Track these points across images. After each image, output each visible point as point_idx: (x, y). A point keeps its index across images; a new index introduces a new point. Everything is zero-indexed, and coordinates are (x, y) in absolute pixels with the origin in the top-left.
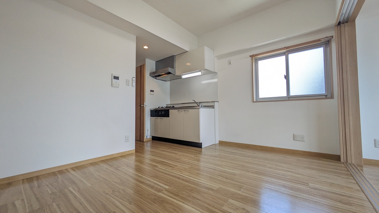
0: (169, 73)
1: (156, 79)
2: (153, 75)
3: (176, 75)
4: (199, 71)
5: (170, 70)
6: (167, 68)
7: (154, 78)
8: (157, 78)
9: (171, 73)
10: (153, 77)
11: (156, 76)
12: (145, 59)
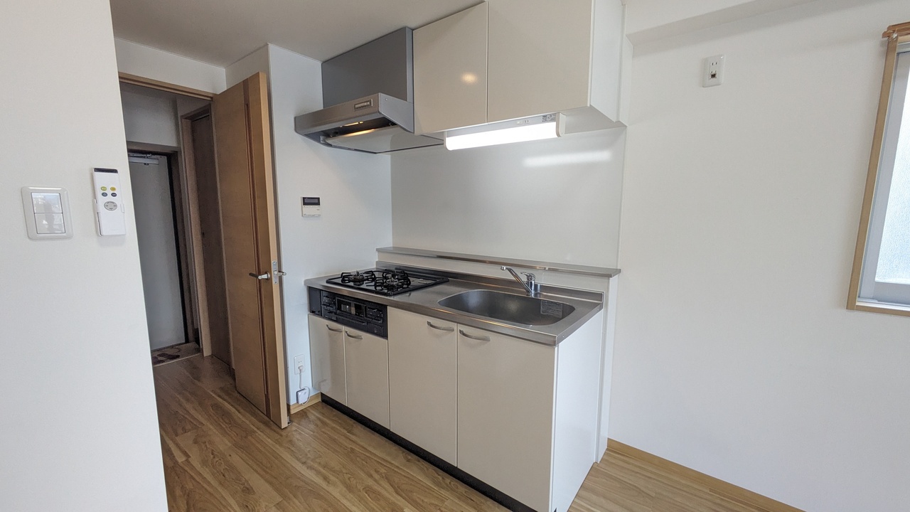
0: (385, 123)
1: (330, 145)
2: (316, 126)
3: (417, 132)
4: (545, 119)
5: (386, 105)
6: (371, 98)
7: (319, 141)
8: (330, 141)
9: (394, 124)
10: (314, 136)
11: (328, 134)
12: (265, 47)
